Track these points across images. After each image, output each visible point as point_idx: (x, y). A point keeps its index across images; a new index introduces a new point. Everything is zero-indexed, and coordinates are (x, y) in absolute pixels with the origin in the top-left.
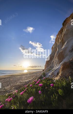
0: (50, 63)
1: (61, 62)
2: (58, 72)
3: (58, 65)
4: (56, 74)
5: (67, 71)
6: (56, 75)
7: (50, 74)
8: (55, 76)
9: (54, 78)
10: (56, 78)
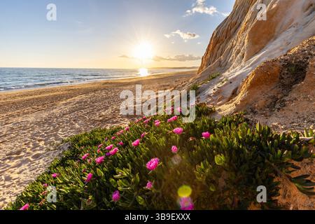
0: (220, 51)
1: (257, 53)
2: (237, 89)
3: (243, 64)
4: (229, 92)
5: (262, 92)
6: (229, 96)
7: (211, 91)
8: (224, 100)
9: (220, 105)
10: (224, 107)
